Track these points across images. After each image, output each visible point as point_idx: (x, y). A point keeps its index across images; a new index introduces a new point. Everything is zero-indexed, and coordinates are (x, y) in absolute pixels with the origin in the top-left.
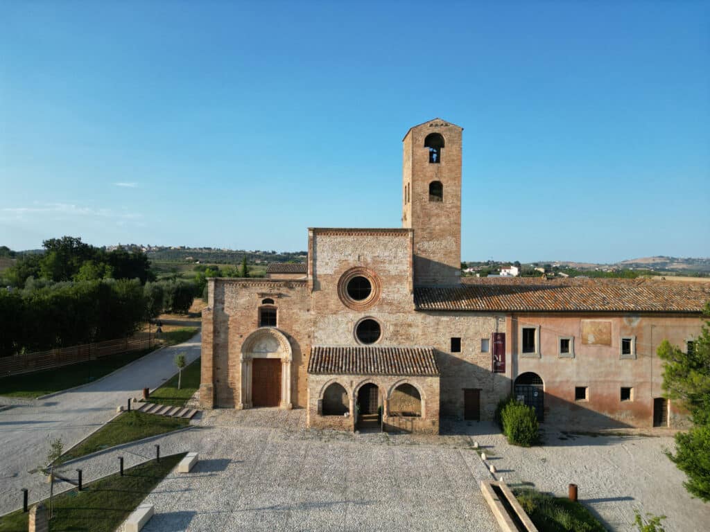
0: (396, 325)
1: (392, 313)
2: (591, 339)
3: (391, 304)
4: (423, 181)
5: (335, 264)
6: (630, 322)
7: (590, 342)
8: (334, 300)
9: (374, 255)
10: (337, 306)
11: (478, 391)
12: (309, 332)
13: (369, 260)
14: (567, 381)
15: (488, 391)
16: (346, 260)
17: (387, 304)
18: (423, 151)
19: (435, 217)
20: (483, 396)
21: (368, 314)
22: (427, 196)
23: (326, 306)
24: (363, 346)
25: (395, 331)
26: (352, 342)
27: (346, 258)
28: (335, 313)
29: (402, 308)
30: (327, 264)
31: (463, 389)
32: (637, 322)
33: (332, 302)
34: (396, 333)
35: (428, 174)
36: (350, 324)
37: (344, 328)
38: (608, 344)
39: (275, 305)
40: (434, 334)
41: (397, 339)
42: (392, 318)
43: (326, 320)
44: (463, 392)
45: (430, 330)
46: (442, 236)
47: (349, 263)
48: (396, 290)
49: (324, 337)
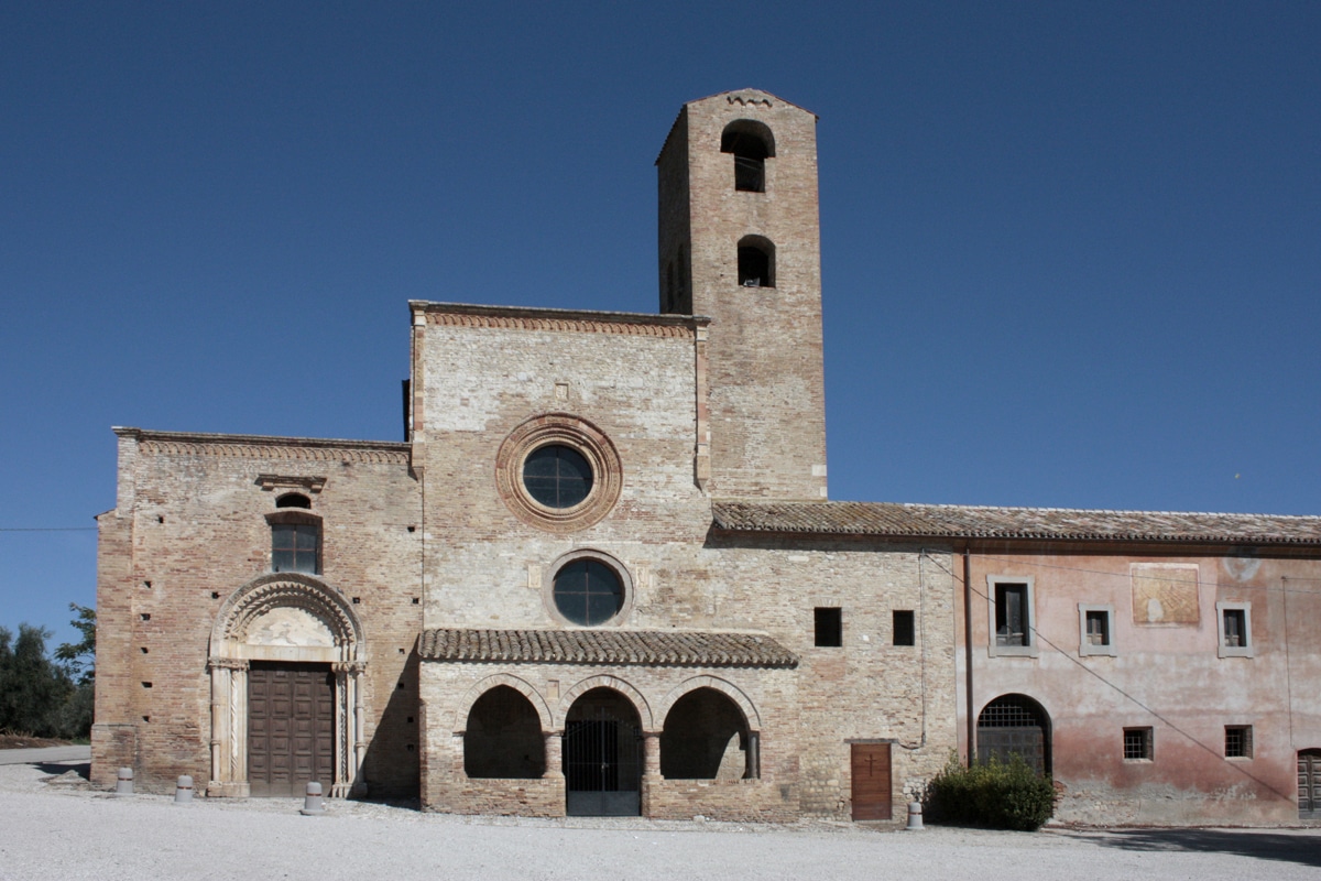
0: (663, 573)
1: (650, 542)
2: (1155, 612)
3: (647, 516)
4: (721, 233)
5: (490, 404)
6: (1240, 568)
7: (1152, 618)
8: (485, 504)
9: (603, 384)
10: (495, 517)
11: (885, 747)
12: (415, 587)
13: (586, 396)
14: (1105, 714)
15: (911, 746)
16: (520, 395)
17: (639, 515)
18: (718, 161)
19: (756, 326)
20: (898, 757)
21: (584, 543)
22: (732, 272)
23: (464, 517)
24: (571, 627)
25: (662, 590)
26: (541, 618)
27: (520, 390)
28: (488, 539)
29: (682, 528)
30: (465, 402)
31: (846, 741)
32: (1253, 568)
33: (480, 506)
34: (665, 594)
35: (734, 217)
36: (532, 568)
37: (514, 579)
38: (1193, 621)
39: (313, 511)
40: (768, 599)
41: (668, 610)
42: (656, 555)
43: (464, 556)
44: (848, 747)
45: (759, 586)
46: (774, 374)
47: (528, 403)
48: (663, 479)
49: (458, 602)
